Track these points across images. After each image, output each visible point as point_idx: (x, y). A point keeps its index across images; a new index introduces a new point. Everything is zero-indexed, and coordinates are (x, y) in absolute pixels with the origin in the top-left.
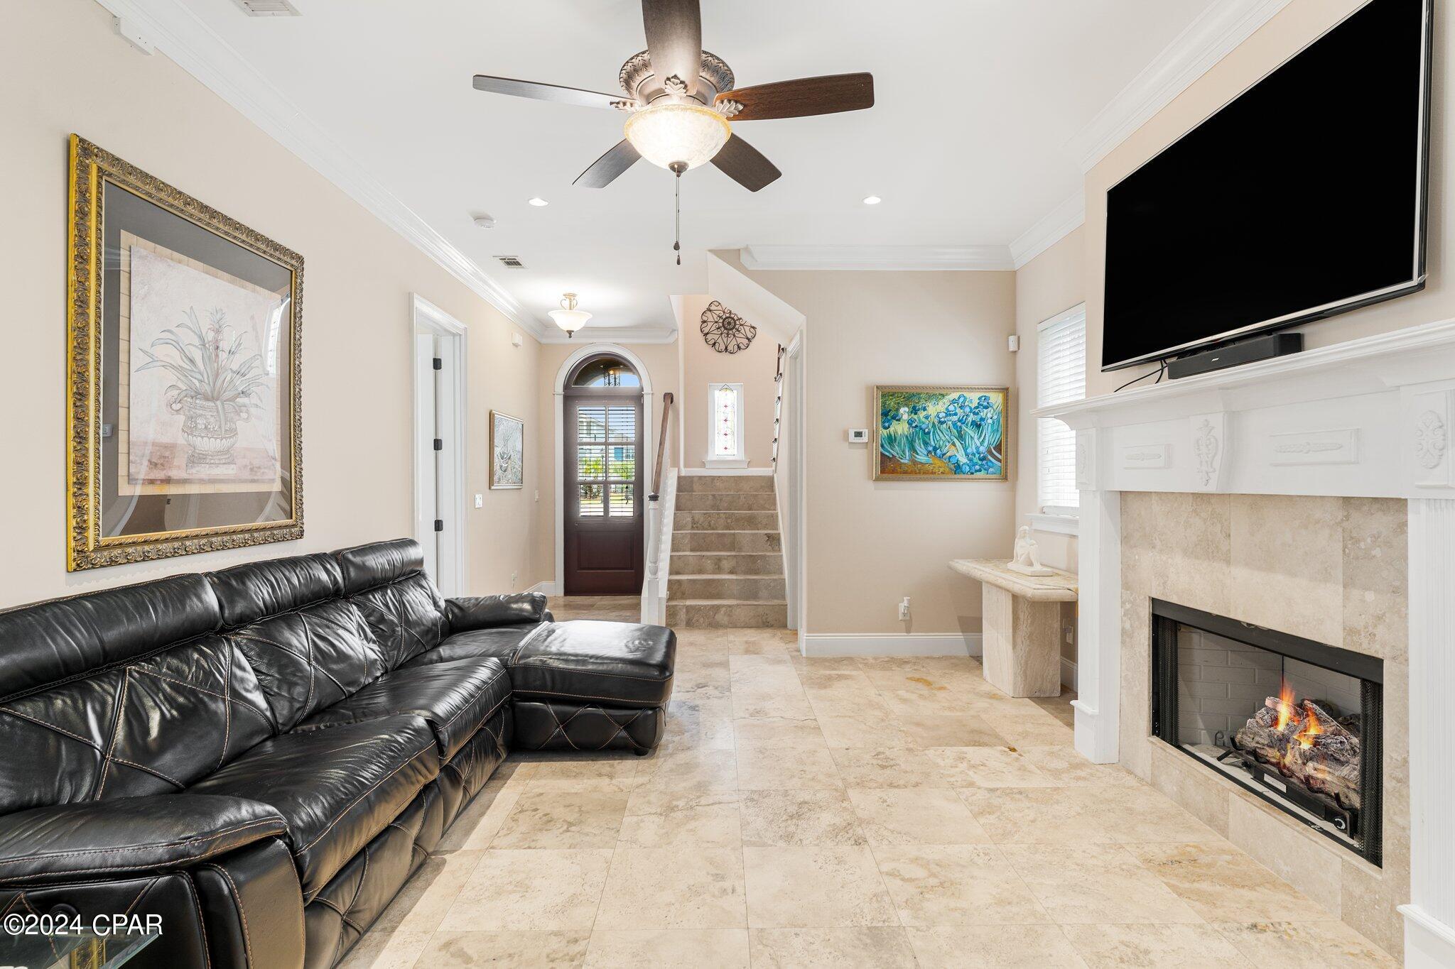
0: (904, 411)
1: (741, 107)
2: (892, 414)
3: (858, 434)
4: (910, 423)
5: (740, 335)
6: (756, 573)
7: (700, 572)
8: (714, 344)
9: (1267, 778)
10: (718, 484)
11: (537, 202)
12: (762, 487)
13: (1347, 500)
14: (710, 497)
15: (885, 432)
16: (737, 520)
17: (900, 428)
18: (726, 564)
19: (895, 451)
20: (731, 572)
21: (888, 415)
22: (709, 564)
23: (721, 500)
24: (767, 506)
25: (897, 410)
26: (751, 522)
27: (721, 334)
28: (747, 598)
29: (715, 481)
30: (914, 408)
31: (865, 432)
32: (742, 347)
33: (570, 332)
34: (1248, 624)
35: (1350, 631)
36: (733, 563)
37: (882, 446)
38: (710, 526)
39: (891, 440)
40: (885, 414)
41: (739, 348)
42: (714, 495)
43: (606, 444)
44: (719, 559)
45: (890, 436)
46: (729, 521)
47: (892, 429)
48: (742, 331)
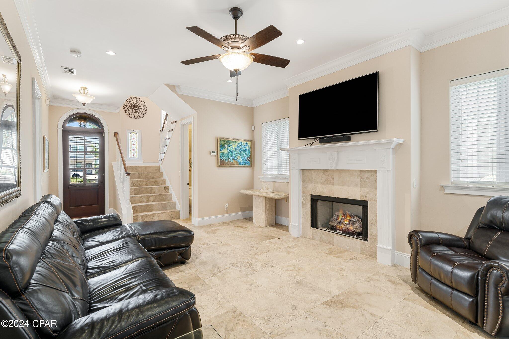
0: (226, 145)
1: (255, 58)
2: (223, 146)
3: (213, 152)
4: (228, 149)
5: (140, 112)
6: (163, 201)
7: (141, 202)
8: (129, 114)
9: (338, 231)
10: (138, 169)
11: (111, 53)
12: (156, 170)
13: (361, 170)
14: (137, 174)
15: (221, 152)
16: (151, 182)
17: (225, 151)
18: (151, 199)
19: (224, 158)
20: (153, 201)
21: (222, 147)
22: (144, 199)
23: (142, 175)
24: (160, 177)
25: (224, 145)
26: (156, 183)
27: (133, 111)
28: (162, 210)
29: (137, 168)
30: (229, 145)
31: (216, 152)
32: (141, 117)
33: (84, 104)
34: (338, 198)
35: (361, 196)
36: (154, 198)
37: (220, 156)
38: (139, 185)
39: (223, 154)
40: (221, 146)
41: (140, 117)
42: (138, 173)
43: (85, 152)
44: (149, 197)
45: (222, 154)
46: (147, 183)
47: (223, 151)
48: (141, 111)
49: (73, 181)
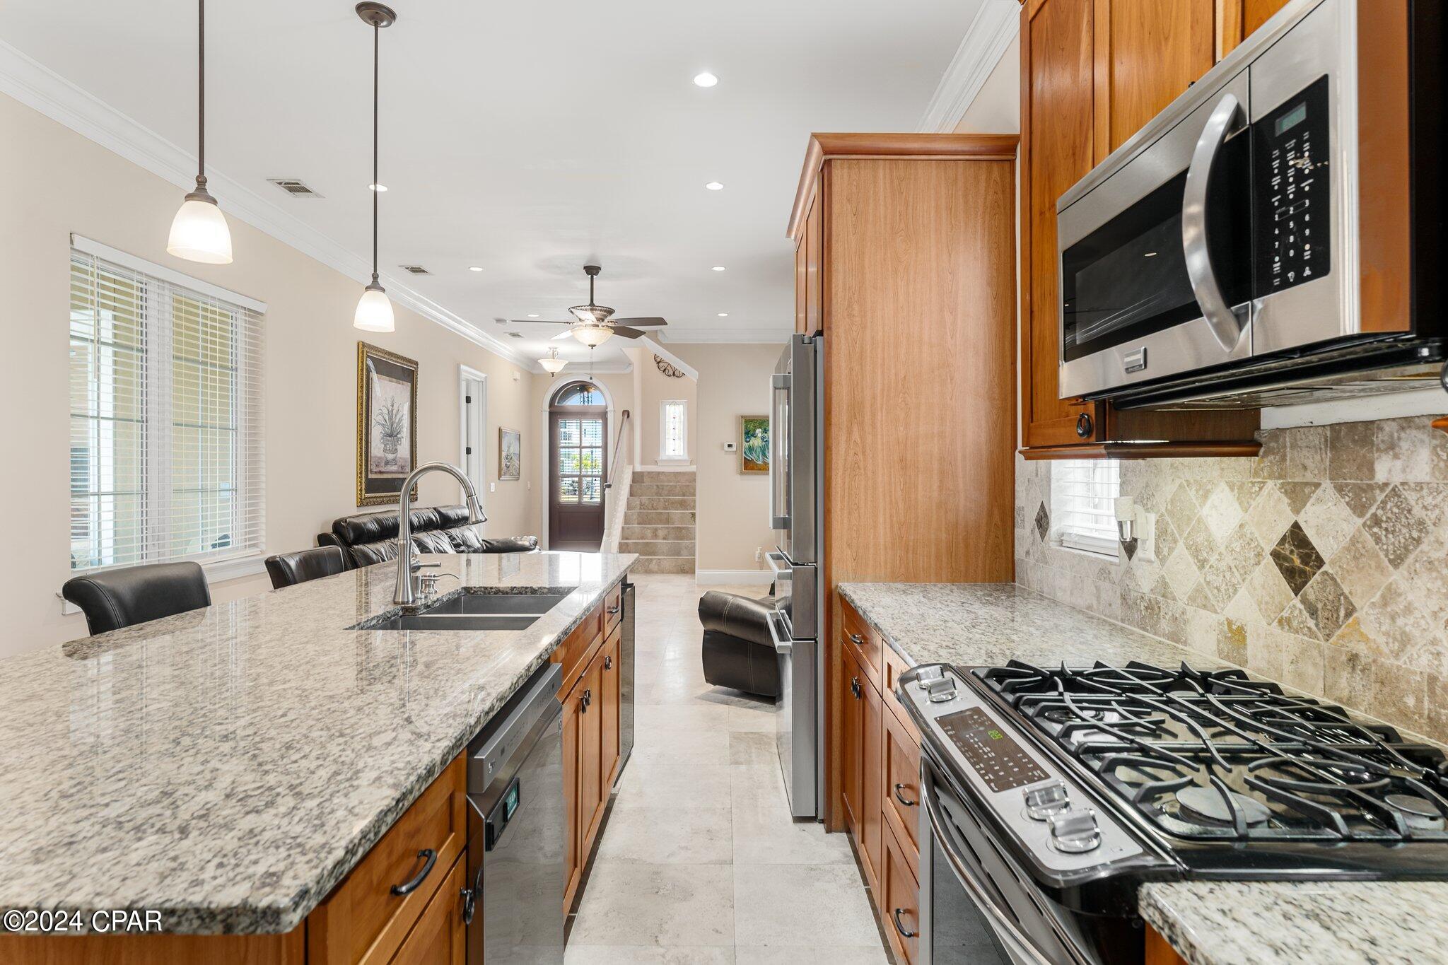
0: (759, 431)
2: (751, 433)
3: (730, 446)
4: (763, 439)
6: (681, 539)
7: (642, 538)
8: (665, 370)
10: (662, 477)
14: (655, 487)
15: (747, 444)
16: (673, 503)
17: (756, 442)
18: (661, 533)
19: (753, 457)
20: (664, 539)
21: (749, 434)
22: (649, 533)
23: (663, 489)
24: (689, 493)
25: (755, 431)
26: (683, 505)
28: (674, 555)
30: (765, 429)
31: (734, 444)
33: (553, 373)
36: (665, 532)
37: (745, 453)
38: (653, 507)
39: (751, 449)
40: (747, 433)
42: (657, 486)
43: (581, 447)
44: (656, 530)
45: (750, 448)
46: (667, 504)
47: (751, 443)
49: (567, 498)
